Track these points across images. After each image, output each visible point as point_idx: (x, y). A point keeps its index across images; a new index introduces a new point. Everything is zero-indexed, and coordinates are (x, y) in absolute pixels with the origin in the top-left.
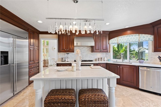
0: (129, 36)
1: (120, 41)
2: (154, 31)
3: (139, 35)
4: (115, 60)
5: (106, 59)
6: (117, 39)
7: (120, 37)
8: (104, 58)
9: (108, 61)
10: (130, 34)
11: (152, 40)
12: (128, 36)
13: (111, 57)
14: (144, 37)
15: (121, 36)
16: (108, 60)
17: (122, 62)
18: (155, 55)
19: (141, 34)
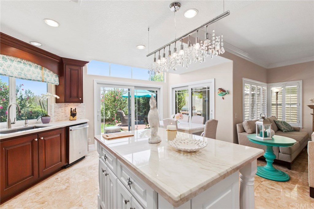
0: (24, 63)
3: (41, 69)
10: (27, 60)
14: (48, 76)
18: (58, 108)
19: (45, 67)
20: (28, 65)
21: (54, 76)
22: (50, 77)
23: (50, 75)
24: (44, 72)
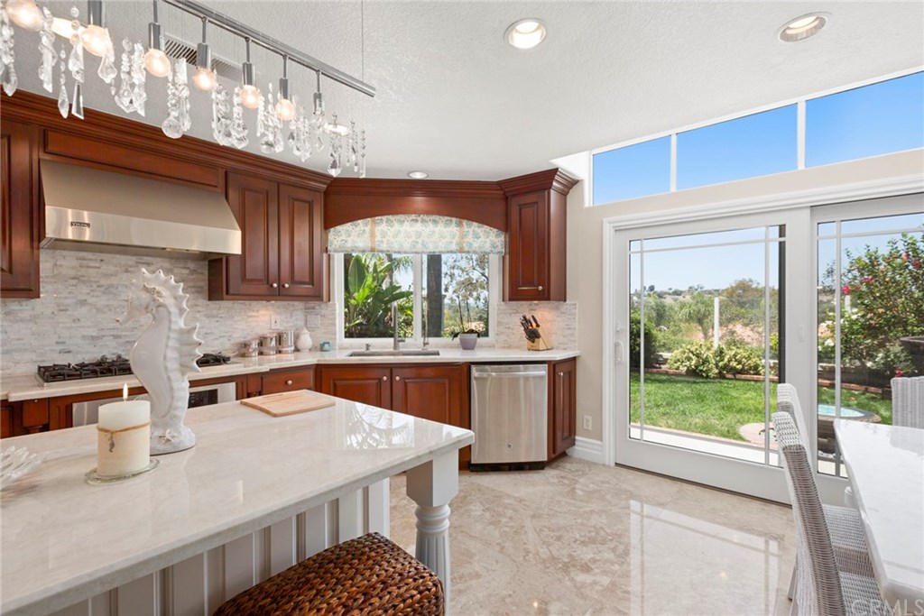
0: (423, 221)
1: (385, 240)
2: (507, 215)
3: (459, 225)
4: (359, 343)
5: (306, 340)
6: (368, 229)
7: (384, 218)
8: (297, 337)
9: (322, 350)
10: (428, 213)
11: (501, 253)
12: (417, 221)
13: (337, 330)
14: (476, 236)
15: (390, 217)
16: (322, 348)
17: (392, 350)
18: (511, 314)
19: (468, 219)
20: (430, 224)
21: (494, 235)
22: (482, 239)
23: (481, 234)
24: (467, 230)
